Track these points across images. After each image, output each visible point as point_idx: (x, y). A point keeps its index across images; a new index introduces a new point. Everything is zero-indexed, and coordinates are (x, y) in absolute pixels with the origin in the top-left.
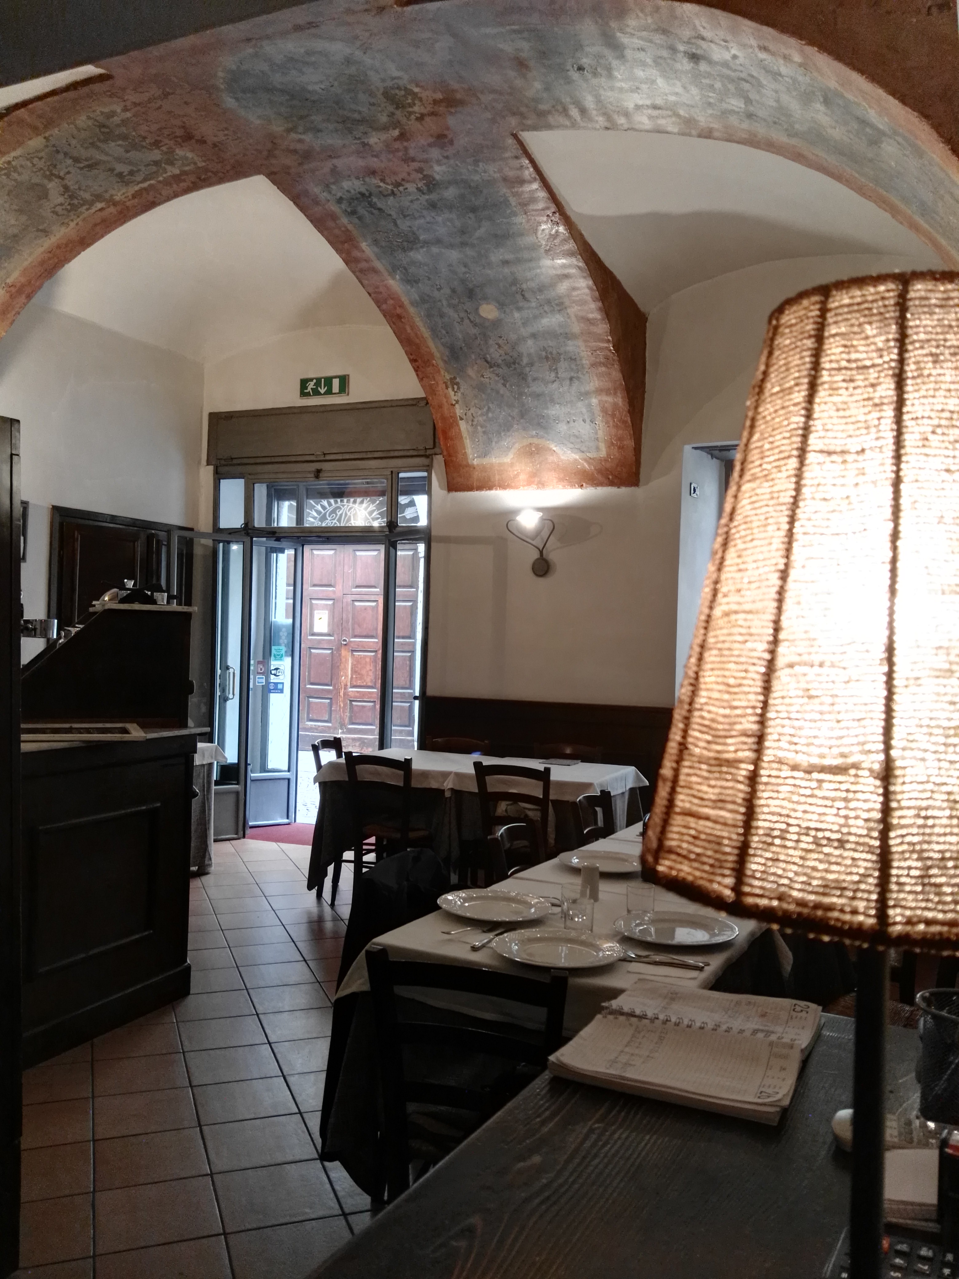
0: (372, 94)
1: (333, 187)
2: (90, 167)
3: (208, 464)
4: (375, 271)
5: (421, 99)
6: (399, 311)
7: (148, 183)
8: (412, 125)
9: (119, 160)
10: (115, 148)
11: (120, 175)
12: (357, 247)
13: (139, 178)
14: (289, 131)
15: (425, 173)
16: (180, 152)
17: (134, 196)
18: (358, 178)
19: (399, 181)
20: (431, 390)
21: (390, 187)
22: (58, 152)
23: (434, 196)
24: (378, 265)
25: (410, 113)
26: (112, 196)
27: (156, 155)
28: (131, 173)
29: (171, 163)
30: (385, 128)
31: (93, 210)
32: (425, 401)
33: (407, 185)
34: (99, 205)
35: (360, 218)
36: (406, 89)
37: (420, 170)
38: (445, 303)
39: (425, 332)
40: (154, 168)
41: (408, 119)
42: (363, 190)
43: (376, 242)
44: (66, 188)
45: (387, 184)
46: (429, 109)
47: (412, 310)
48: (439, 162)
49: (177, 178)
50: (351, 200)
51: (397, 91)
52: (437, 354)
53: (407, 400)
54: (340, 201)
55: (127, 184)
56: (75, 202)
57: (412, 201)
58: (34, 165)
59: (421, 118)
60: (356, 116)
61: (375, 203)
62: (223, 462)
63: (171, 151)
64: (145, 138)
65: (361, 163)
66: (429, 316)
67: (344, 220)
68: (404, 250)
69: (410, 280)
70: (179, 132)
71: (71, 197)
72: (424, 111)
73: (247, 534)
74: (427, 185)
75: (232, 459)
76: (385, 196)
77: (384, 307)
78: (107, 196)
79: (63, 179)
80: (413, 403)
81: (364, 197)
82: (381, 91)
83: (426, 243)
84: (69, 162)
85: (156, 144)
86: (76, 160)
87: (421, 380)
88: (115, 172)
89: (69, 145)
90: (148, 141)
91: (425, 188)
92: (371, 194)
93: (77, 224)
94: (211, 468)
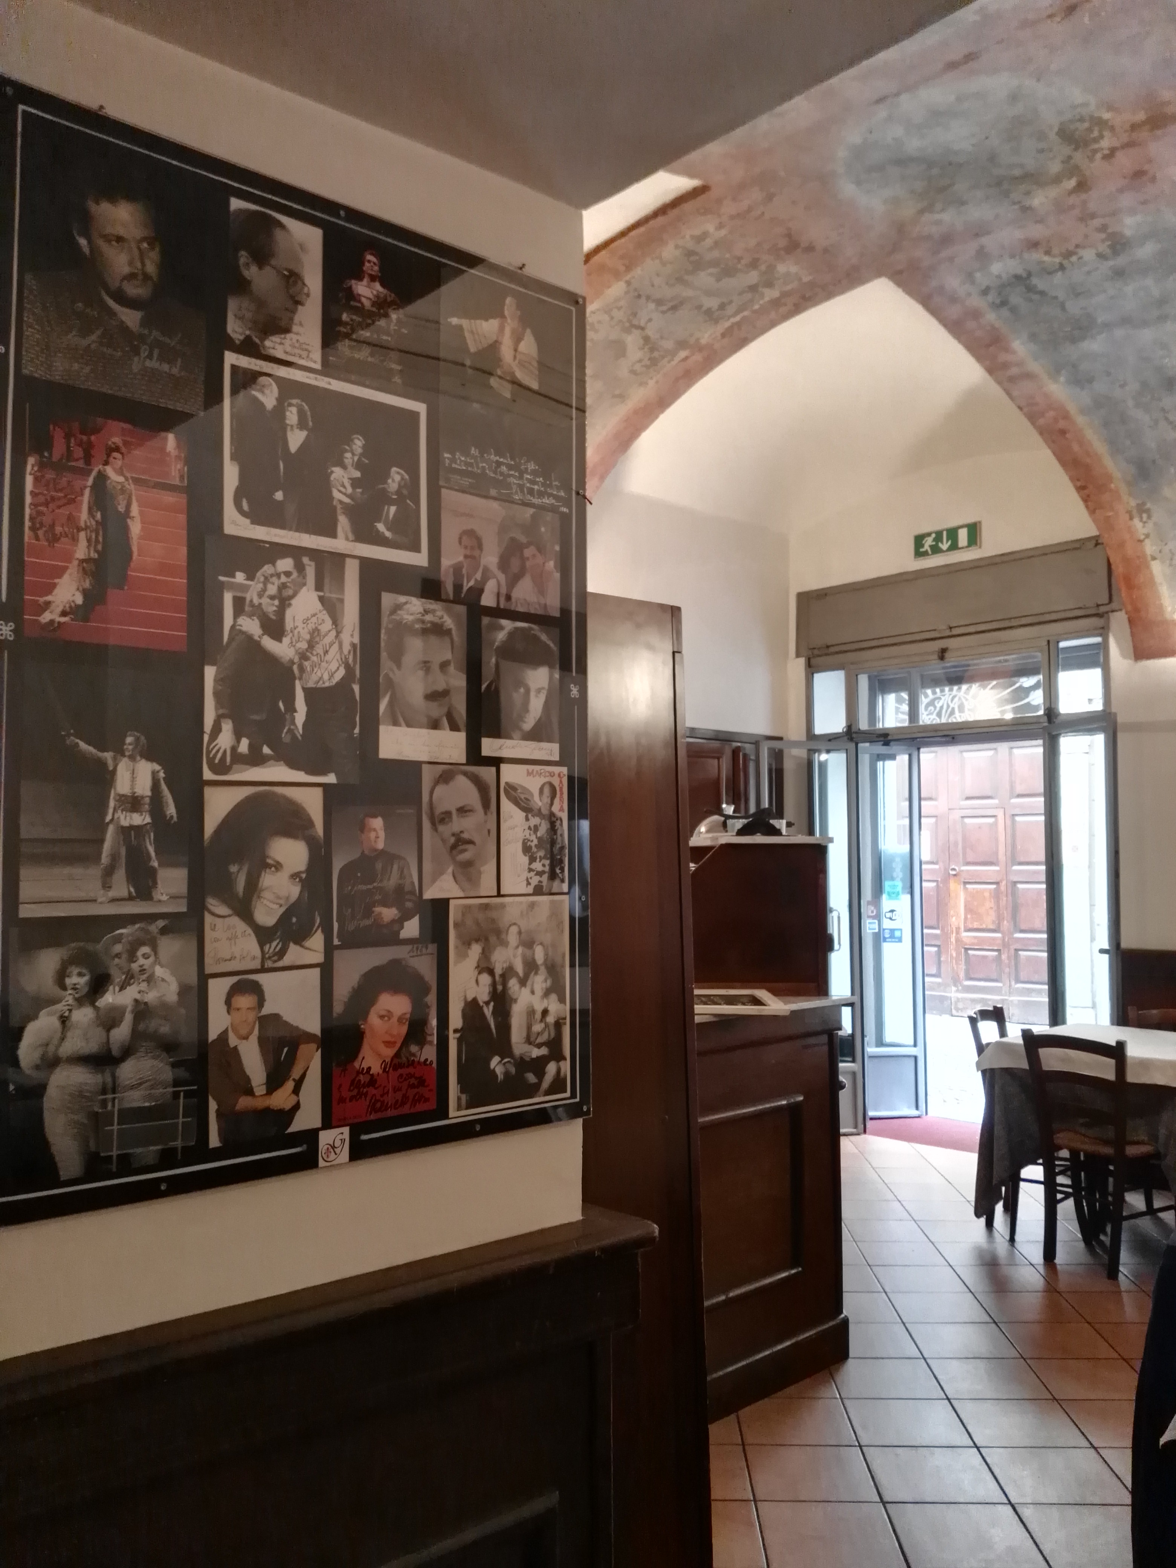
0: (1041, 136)
1: (978, 275)
2: (674, 308)
3: (798, 655)
4: (1029, 376)
5: (1112, 129)
6: (1062, 424)
7: (741, 315)
8: (1096, 167)
9: (709, 293)
10: (705, 278)
11: (709, 312)
12: (1007, 350)
13: (730, 310)
14: (921, 212)
15: (1110, 230)
16: (781, 268)
17: (723, 335)
18: (1012, 256)
19: (1071, 248)
20: (1106, 524)
21: (1057, 260)
22: (639, 296)
23: (1121, 261)
24: (1034, 366)
25: (1095, 151)
26: (698, 340)
27: (753, 277)
28: (722, 307)
29: (770, 284)
30: (1057, 180)
31: (677, 359)
32: (1096, 542)
33: (1081, 252)
34: (683, 354)
35: (1014, 310)
36: (1092, 118)
37: (1103, 228)
38: (1130, 403)
39: (1099, 447)
40: (749, 296)
41: (1091, 159)
42: (1020, 271)
43: (1033, 337)
44: (647, 339)
45: (1054, 256)
46: (1125, 138)
47: (1081, 420)
48: (1132, 212)
49: (776, 303)
50: (1003, 286)
51: (1078, 124)
52: (1117, 474)
53: (1066, 543)
54: (985, 292)
55: (716, 321)
56: (656, 354)
57: (1089, 273)
58: (612, 318)
59: (1111, 154)
60: (1017, 172)
61: (1035, 286)
62: (816, 652)
63: (771, 268)
64: (739, 259)
65: (1018, 234)
66: (1106, 424)
67: (991, 317)
68: (1074, 340)
69: (1080, 380)
70: (783, 243)
71: (652, 350)
72: (1116, 143)
73: (851, 739)
74: (1113, 247)
75: (828, 647)
76: (1050, 273)
77: (1041, 421)
78: (692, 341)
79: (643, 329)
80: (1076, 547)
81: (1022, 280)
82: (1056, 129)
83: (1107, 326)
84: (652, 306)
85: (754, 264)
86: (659, 302)
87: (1092, 511)
88: (704, 308)
89: (653, 286)
90: (743, 262)
91: (1108, 251)
92: (1029, 275)
93: (657, 382)
94: (802, 661)
